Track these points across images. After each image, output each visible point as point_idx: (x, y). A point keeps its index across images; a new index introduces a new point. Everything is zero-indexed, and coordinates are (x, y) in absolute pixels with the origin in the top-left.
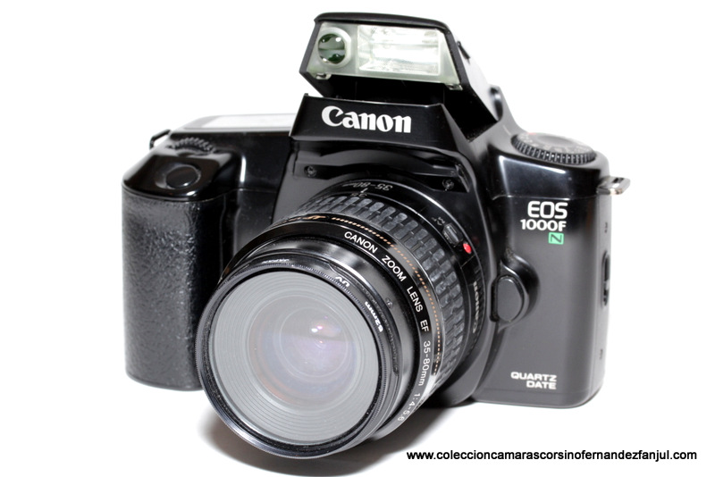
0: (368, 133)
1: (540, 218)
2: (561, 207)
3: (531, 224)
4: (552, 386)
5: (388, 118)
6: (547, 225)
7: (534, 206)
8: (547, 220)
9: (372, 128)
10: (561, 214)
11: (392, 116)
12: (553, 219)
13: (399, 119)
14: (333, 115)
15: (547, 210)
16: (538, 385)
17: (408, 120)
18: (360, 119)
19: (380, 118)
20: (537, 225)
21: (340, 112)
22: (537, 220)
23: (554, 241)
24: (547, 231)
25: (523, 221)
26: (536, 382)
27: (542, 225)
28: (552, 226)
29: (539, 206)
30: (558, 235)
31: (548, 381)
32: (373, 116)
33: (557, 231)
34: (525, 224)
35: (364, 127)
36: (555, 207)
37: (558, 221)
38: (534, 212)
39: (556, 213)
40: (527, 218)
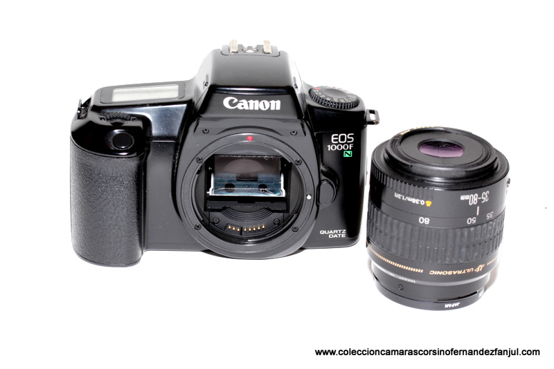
0: (254, 111)
1: (339, 143)
2: (350, 136)
3: (334, 147)
4: (343, 236)
5: (266, 102)
6: (343, 147)
7: (334, 137)
8: (343, 144)
9: (257, 108)
10: (351, 140)
11: (269, 101)
12: (346, 143)
13: (273, 102)
14: (231, 103)
15: (343, 138)
16: (336, 236)
17: (278, 102)
18: (249, 103)
19: (262, 102)
20: (337, 147)
21: (236, 100)
22: (336, 144)
23: (347, 156)
24: (343, 150)
25: (329, 146)
26: (334, 234)
27: (340, 147)
28: (346, 147)
29: (338, 137)
30: (349, 152)
31: (341, 233)
32: (257, 102)
33: (349, 150)
34: (330, 148)
35: (251, 108)
36: (347, 136)
37: (349, 144)
38: (334, 140)
39: (348, 140)
40: (331, 144)
